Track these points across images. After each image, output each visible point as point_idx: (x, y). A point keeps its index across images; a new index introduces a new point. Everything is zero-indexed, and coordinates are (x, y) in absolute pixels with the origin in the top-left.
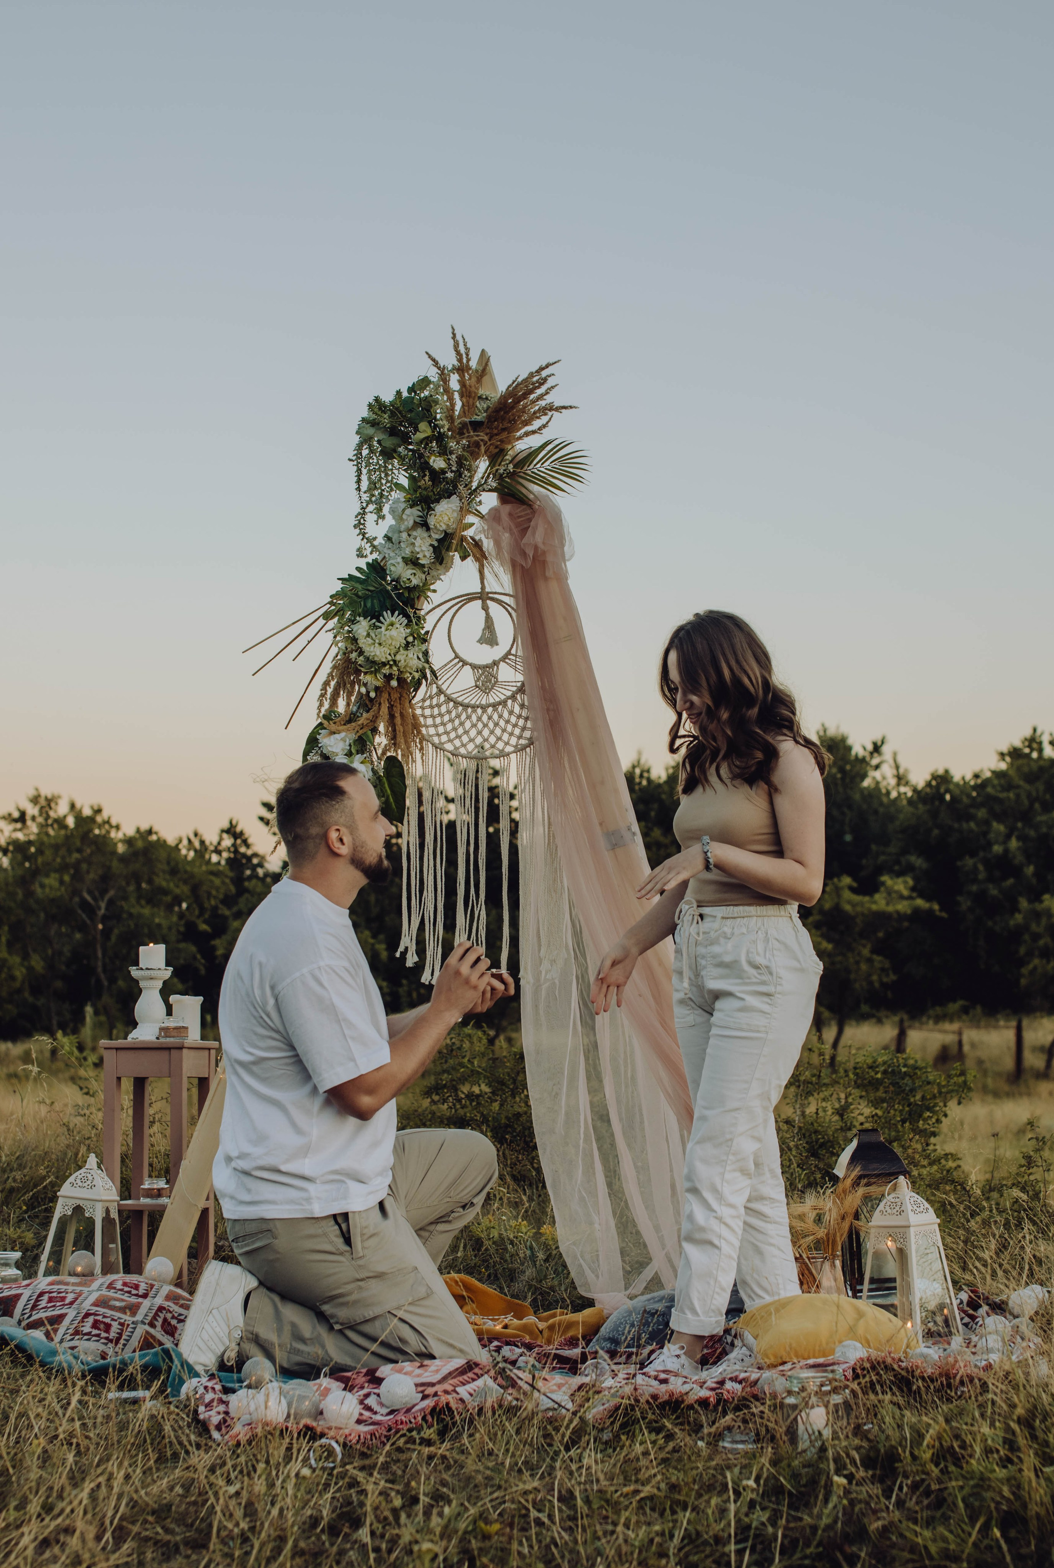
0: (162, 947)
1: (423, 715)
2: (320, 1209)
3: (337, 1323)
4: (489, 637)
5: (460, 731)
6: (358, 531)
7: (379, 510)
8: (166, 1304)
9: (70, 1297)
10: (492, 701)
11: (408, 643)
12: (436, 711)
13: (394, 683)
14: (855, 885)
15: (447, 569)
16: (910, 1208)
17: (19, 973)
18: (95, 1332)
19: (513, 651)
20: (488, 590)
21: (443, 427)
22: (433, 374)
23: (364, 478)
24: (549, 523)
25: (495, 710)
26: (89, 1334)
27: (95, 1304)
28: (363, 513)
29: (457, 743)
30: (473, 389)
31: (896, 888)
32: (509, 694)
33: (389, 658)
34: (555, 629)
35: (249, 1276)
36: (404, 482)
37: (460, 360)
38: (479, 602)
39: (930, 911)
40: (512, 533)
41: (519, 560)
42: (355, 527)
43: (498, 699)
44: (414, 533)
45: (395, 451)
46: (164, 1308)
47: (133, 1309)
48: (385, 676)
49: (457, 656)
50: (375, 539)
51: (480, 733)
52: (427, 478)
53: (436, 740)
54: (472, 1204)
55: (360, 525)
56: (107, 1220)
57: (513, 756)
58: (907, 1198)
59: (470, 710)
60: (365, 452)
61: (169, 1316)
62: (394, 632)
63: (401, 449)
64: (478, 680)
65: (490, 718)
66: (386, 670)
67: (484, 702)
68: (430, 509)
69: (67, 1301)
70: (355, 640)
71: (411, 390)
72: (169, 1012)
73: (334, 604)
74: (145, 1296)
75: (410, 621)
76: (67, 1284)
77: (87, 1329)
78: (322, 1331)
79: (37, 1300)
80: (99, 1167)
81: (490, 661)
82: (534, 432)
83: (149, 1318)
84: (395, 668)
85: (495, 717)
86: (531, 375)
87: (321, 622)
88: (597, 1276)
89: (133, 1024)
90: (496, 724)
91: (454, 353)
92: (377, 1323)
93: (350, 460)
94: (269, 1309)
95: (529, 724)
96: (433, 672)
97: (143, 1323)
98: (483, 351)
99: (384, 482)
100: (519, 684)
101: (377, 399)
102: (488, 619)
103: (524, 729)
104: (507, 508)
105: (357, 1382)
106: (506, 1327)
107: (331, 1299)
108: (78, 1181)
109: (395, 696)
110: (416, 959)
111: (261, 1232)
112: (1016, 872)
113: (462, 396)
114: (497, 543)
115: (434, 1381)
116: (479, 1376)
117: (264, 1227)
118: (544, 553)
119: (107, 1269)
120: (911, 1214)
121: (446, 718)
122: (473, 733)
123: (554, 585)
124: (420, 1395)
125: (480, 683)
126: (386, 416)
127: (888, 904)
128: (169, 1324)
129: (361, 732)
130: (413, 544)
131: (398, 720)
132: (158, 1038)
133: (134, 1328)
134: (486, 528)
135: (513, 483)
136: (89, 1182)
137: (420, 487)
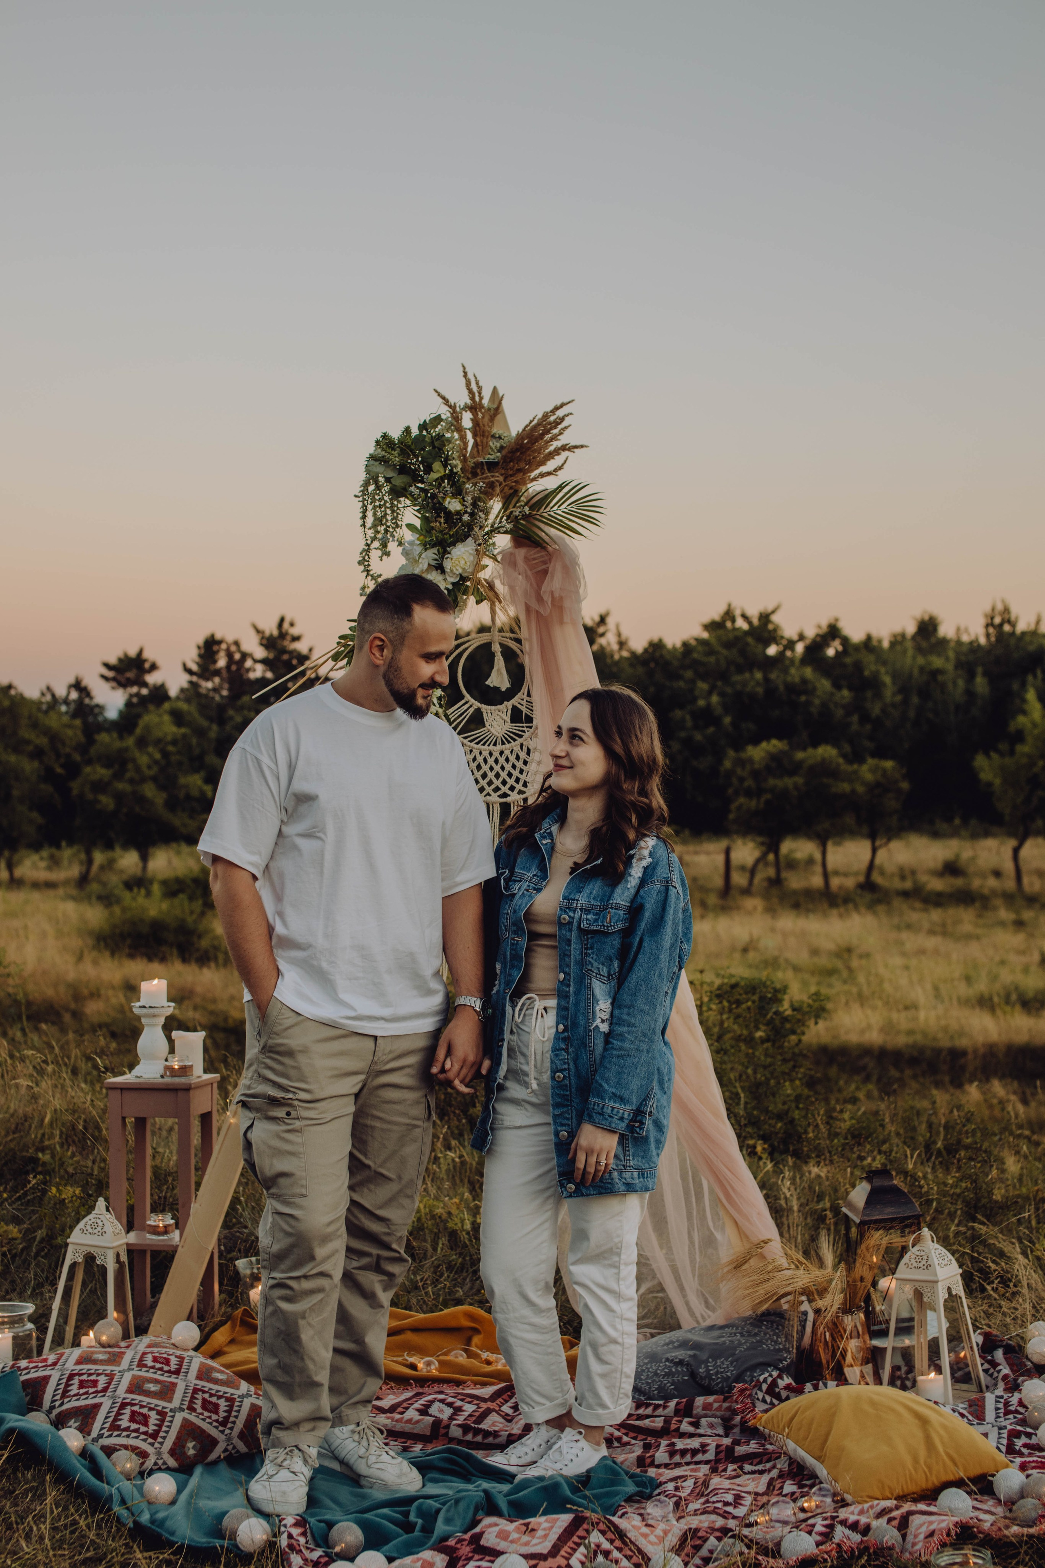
0: (163, 982)
6: (362, 568)
7: (384, 545)
8: (199, 1381)
9: (102, 1381)
16: (936, 1262)
18: (134, 1426)
21: (456, 466)
22: (445, 412)
23: (370, 514)
24: (566, 567)
26: (127, 1429)
27: (130, 1391)
28: (367, 551)
30: (488, 429)
34: (571, 674)
36: (417, 523)
37: (473, 398)
40: (528, 580)
41: (534, 605)
42: (360, 563)
45: (405, 489)
46: (197, 1387)
47: (167, 1392)
52: (442, 520)
55: (364, 562)
56: (118, 1265)
58: (933, 1249)
59: (479, 751)
60: (371, 488)
61: (206, 1396)
63: (412, 489)
68: (445, 552)
69: (100, 1386)
71: (423, 427)
73: (343, 646)
74: (178, 1372)
76: (95, 1363)
77: (124, 1423)
79: (67, 1385)
80: (108, 1210)
82: (549, 474)
83: (186, 1403)
86: (546, 416)
87: (330, 663)
90: (503, 768)
91: (466, 392)
93: (356, 496)
97: (181, 1410)
98: (495, 388)
99: (389, 518)
100: (531, 728)
101: (385, 436)
103: (536, 772)
104: (521, 552)
108: (88, 1227)
112: (716, 721)
113: (475, 436)
114: (512, 588)
123: (568, 629)
126: (396, 453)
132: (162, 1077)
133: (173, 1417)
134: (501, 572)
135: (529, 525)
136: (99, 1229)
137: (433, 528)
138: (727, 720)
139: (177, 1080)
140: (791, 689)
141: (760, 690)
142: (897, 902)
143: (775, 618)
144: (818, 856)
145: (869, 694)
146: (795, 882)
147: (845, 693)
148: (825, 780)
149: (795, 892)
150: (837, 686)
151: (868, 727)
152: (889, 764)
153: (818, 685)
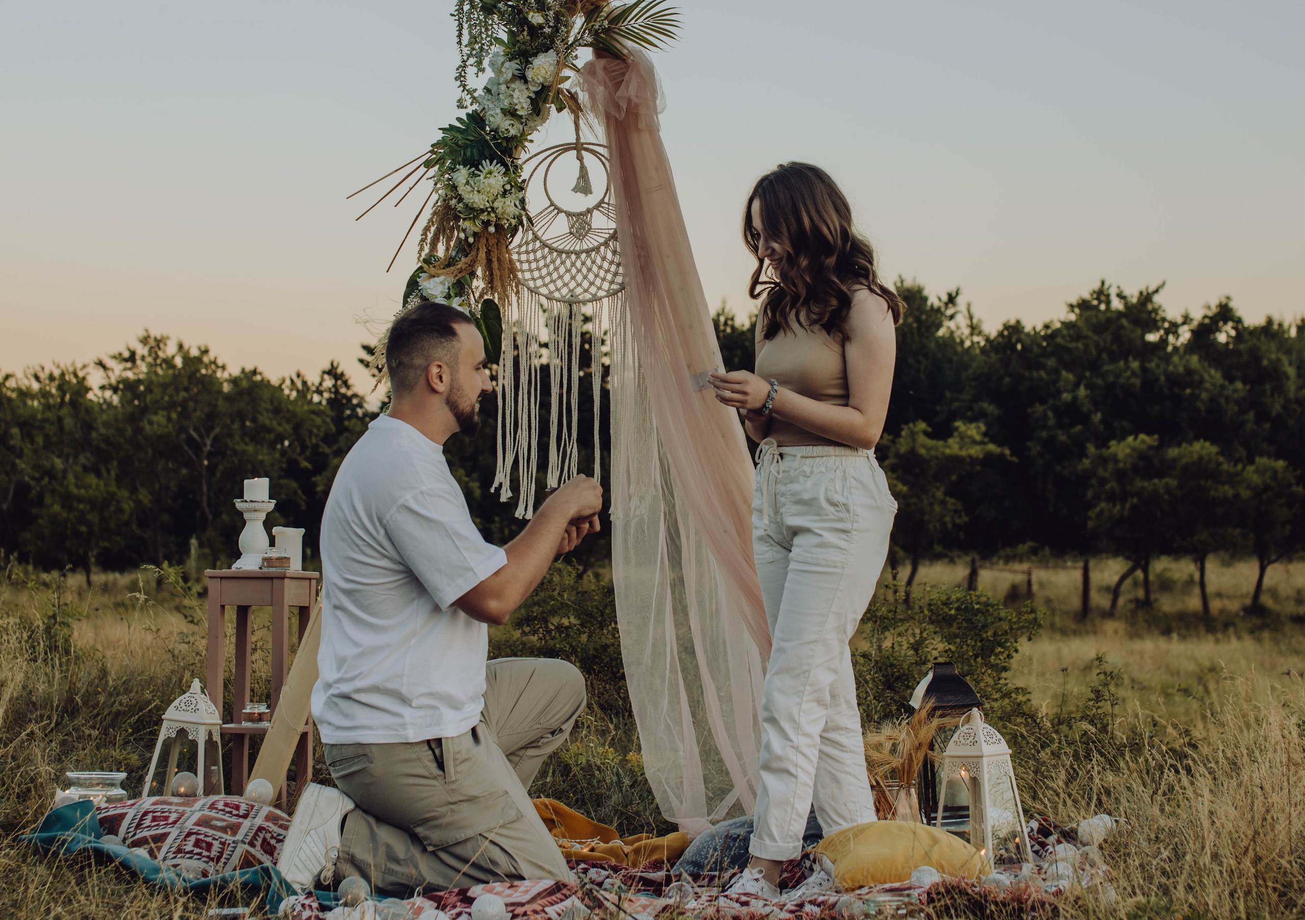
0: (265, 481)
1: (519, 261)
2: (414, 735)
3: (430, 845)
4: (583, 186)
5: (555, 276)
6: (458, 83)
7: (479, 63)
8: (266, 824)
9: (173, 817)
10: (585, 247)
11: (505, 191)
12: (532, 256)
13: (492, 229)
14: (930, 430)
15: (544, 120)
16: (983, 739)
17: (127, 506)
18: (197, 850)
19: (606, 200)
20: (582, 140)
23: (465, 32)
24: (642, 77)
25: (589, 256)
26: (191, 852)
27: (197, 824)
28: (463, 66)
29: (552, 287)
31: (969, 433)
32: (602, 240)
33: (488, 205)
34: (647, 179)
35: (346, 798)
36: (504, 36)
38: (575, 152)
39: (1002, 456)
40: (606, 87)
41: (613, 112)
42: (456, 79)
43: (591, 246)
44: (513, 86)
45: (494, 6)
46: (264, 829)
47: (234, 829)
48: (483, 222)
49: (552, 204)
50: (475, 90)
51: (573, 278)
52: (525, 33)
53: (531, 284)
54: (561, 731)
55: (461, 77)
56: (210, 743)
57: (605, 300)
58: (981, 729)
59: (564, 256)
60: (466, 7)
61: (268, 836)
62: (492, 180)
63: (500, 5)
64: (573, 227)
65: (583, 264)
66: (484, 217)
67: (577, 248)
68: (528, 62)
69: (170, 821)
70: (454, 187)
72: (272, 543)
73: (435, 153)
74: (245, 816)
75: (507, 170)
76: (170, 804)
77: (189, 848)
78: (416, 852)
79: (141, 819)
80: (203, 692)
81: (584, 209)
83: (249, 838)
84: (493, 215)
85: (589, 262)
87: (423, 169)
88: (681, 802)
89: (237, 555)
90: (589, 270)
92: (469, 845)
93: (452, 15)
94: (364, 831)
95: (621, 270)
96: (530, 219)
97: (243, 843)
99: (484, 36)
100: (611, 232)
102: (583, 168)
103: (616, 274)
104: (603, 62)
105: (449, 901)
106: (592, 850)
107: (424, 821)
108: (183, 705)
109: (493, 241)
110: (510, 494)
111: (358, 757)
112: (1084, 419)
114: (592, 97)
115: (524, 901)
116: (567, 897)
117: (361, 751)
118: (637, 106)
119: (209, 790)
120: (984, 745)
121: (542, 263)
122: (567, 278)
123: (645, 136)
124: (510, 915)
125: (574, 230)
127: (961, 448)
128: (269, 843)
129: (459, 276)
130: (512, 96)
131: (495, 265)
132: (260, 568)
133: (235, 848)
134: (581, 81)
135: (608, 39)
136: (192, 706)
137: (518, 41)
138: (1098, 417)
139: (274, 570)
140: (1174, 380)
141: (1137, 382)
142: (1288, 628)
143: (1157, 299)
144: (1197, 576)
145: (1268, 387)
146: (1167, 604)
147: (1239, 385)
148: (1202, 482)
149: (1166, 616)
150: (1229, 378)
151: (1267, 426)
152: (1281, 464)
153: (1206, 377)
